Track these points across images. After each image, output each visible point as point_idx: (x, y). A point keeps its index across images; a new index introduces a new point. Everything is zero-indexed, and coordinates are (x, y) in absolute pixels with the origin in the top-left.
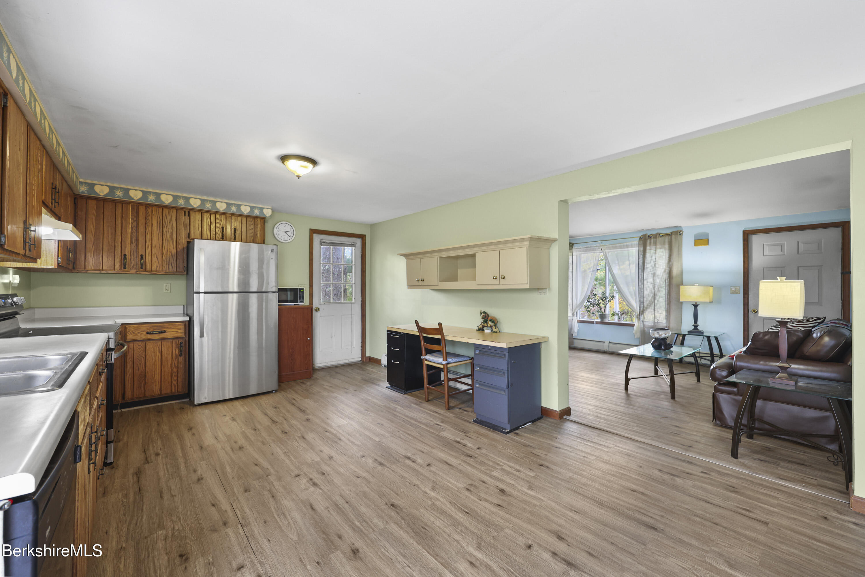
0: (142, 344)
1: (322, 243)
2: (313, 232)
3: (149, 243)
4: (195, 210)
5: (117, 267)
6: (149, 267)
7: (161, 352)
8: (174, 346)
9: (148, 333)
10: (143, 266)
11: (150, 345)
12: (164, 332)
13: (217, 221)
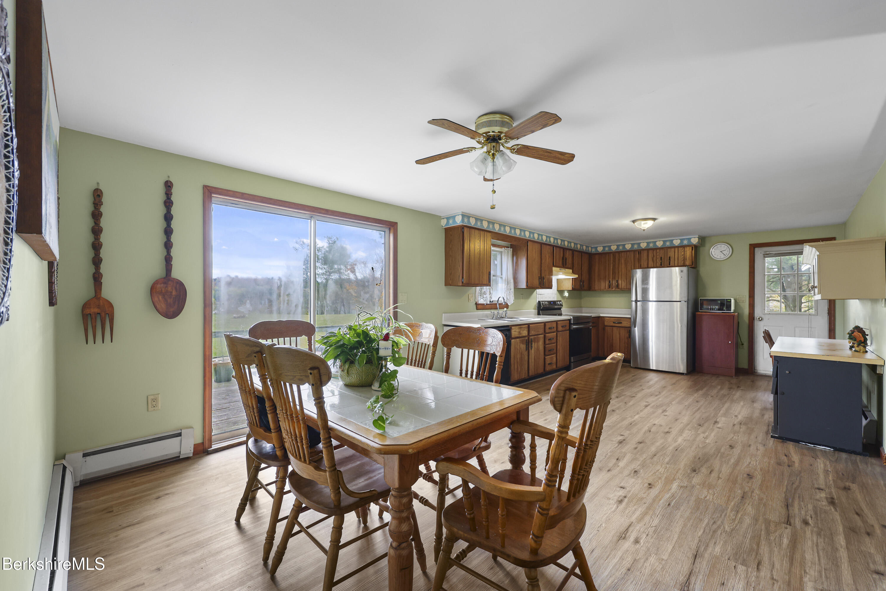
0: (611, 328)
1: (765, 256)
2: (753, 247)
3: (620, 273)
4: (643, 250)
5: (607, 288)
6: (620, 287)
7: (619, 334)
8: (626, 331)
9: (614, 323)
10: (617, 286)
11: (614, 329)
12: (621, 323)
13: (658, 254)
